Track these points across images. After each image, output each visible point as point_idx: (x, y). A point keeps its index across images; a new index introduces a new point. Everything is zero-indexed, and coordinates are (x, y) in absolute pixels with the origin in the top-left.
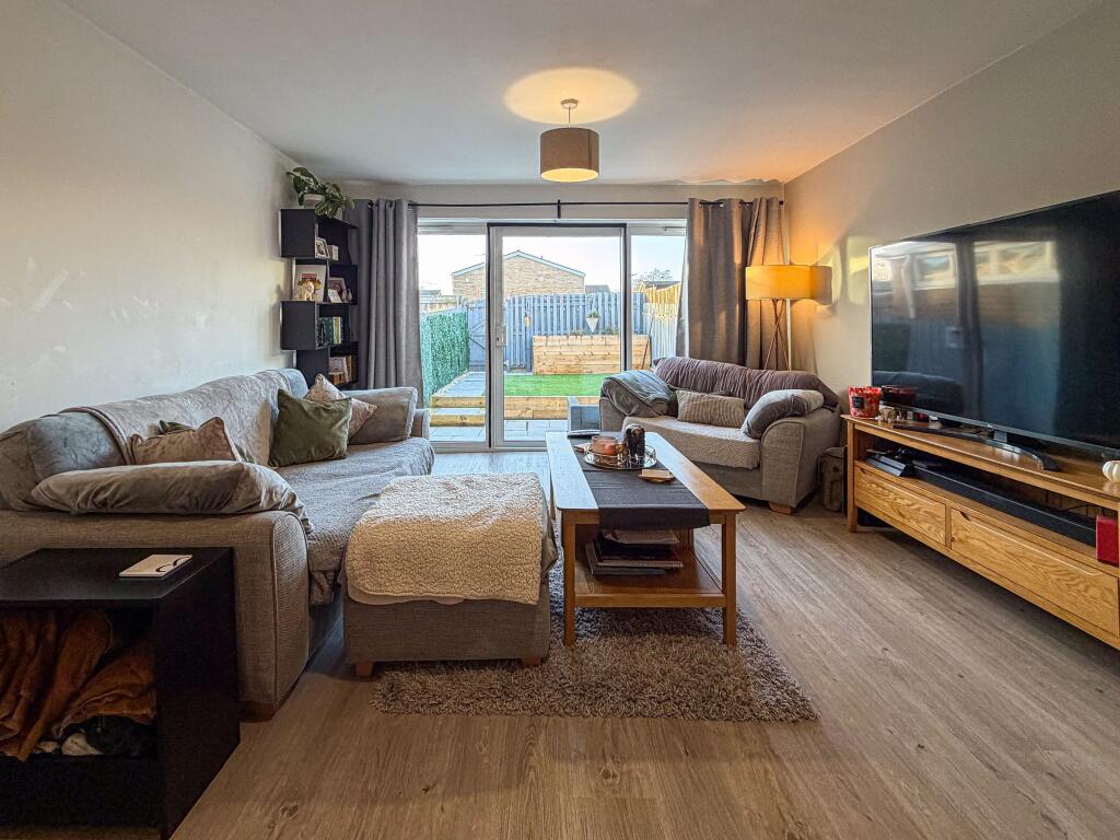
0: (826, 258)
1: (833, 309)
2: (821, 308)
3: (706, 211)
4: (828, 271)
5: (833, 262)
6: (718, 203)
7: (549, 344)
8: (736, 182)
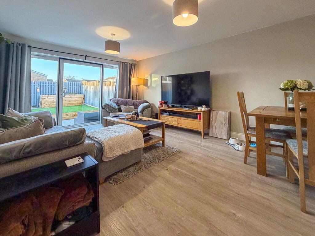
0: (147, 77)
1: (148, 87)
2: (145, 87)
3: (122, 64)
4: (147, 80)
5: (149, 78)
6: (125, 63)
7: (49, 97)
8: (128, 59)
